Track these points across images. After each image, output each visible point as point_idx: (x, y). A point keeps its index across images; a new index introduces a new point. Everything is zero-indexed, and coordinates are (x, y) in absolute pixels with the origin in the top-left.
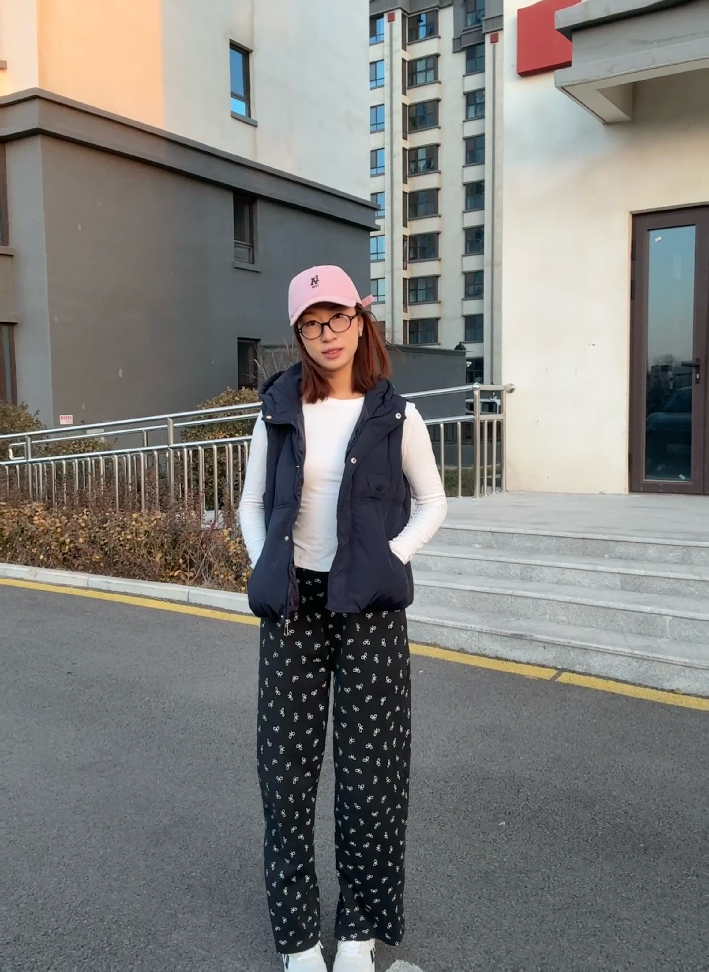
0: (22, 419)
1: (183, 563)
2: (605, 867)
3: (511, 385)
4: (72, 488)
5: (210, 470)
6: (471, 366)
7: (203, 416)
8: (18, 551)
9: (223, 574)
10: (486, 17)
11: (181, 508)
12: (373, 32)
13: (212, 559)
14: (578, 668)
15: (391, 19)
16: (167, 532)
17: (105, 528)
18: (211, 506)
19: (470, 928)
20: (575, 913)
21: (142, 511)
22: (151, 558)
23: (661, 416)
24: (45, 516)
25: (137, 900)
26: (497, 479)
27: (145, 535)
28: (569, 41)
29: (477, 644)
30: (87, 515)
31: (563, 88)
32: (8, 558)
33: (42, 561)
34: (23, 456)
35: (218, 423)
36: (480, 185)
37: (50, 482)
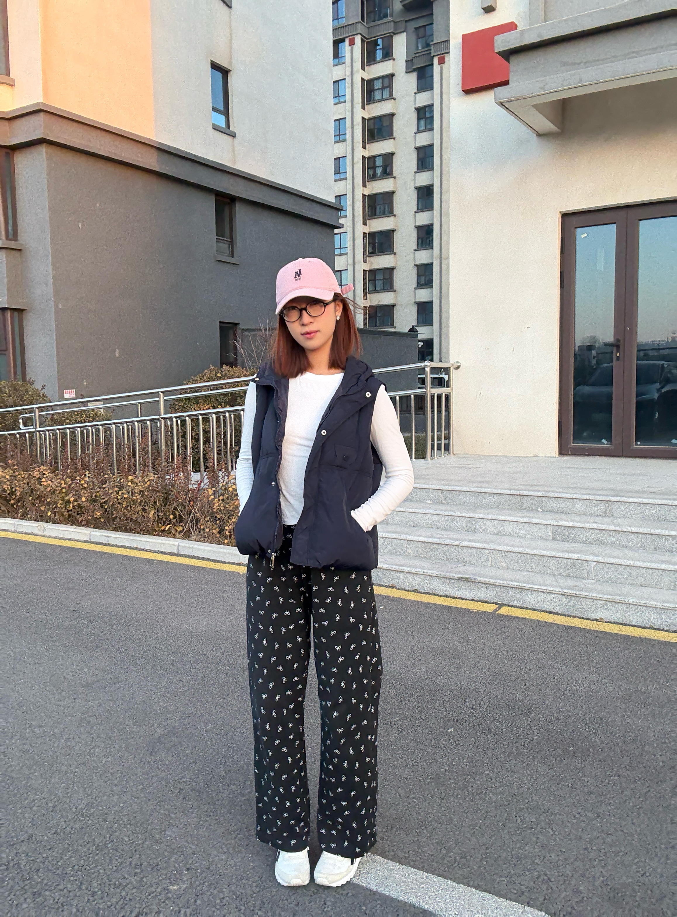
0: (30, 393)
1: (174, 519)
2: (539, 769)
3: (458, 362)
4: (76, 454)
5: (197, 437)
6: (422, 346)
7: (188, 391)
8: (28, 509)
9: (209, 527)
10: (435, 41)
11: (171, 471)
12: (336, 55)
13: (198, 515)
14: (515, 603)
15: (352, 43)
16: (159, 492)
17: (104, 488)
18: (198, 469)
19: (424, 823)
20: (514, 808)
21: (137, 473)
22: (145, 515)
23: (586, 389)
24: (52, 478)
25: (136, 803)
26: (445, 444)
27: (140, 494)
28: (507, 63)
29: (429, 585)
30: (89, 477)
31: (501, 104)
32: (19, 515)
33: (50, 517)
34: (32, 425)
35: (202, 397)
36: (430, 188)
37: (56, 449)
